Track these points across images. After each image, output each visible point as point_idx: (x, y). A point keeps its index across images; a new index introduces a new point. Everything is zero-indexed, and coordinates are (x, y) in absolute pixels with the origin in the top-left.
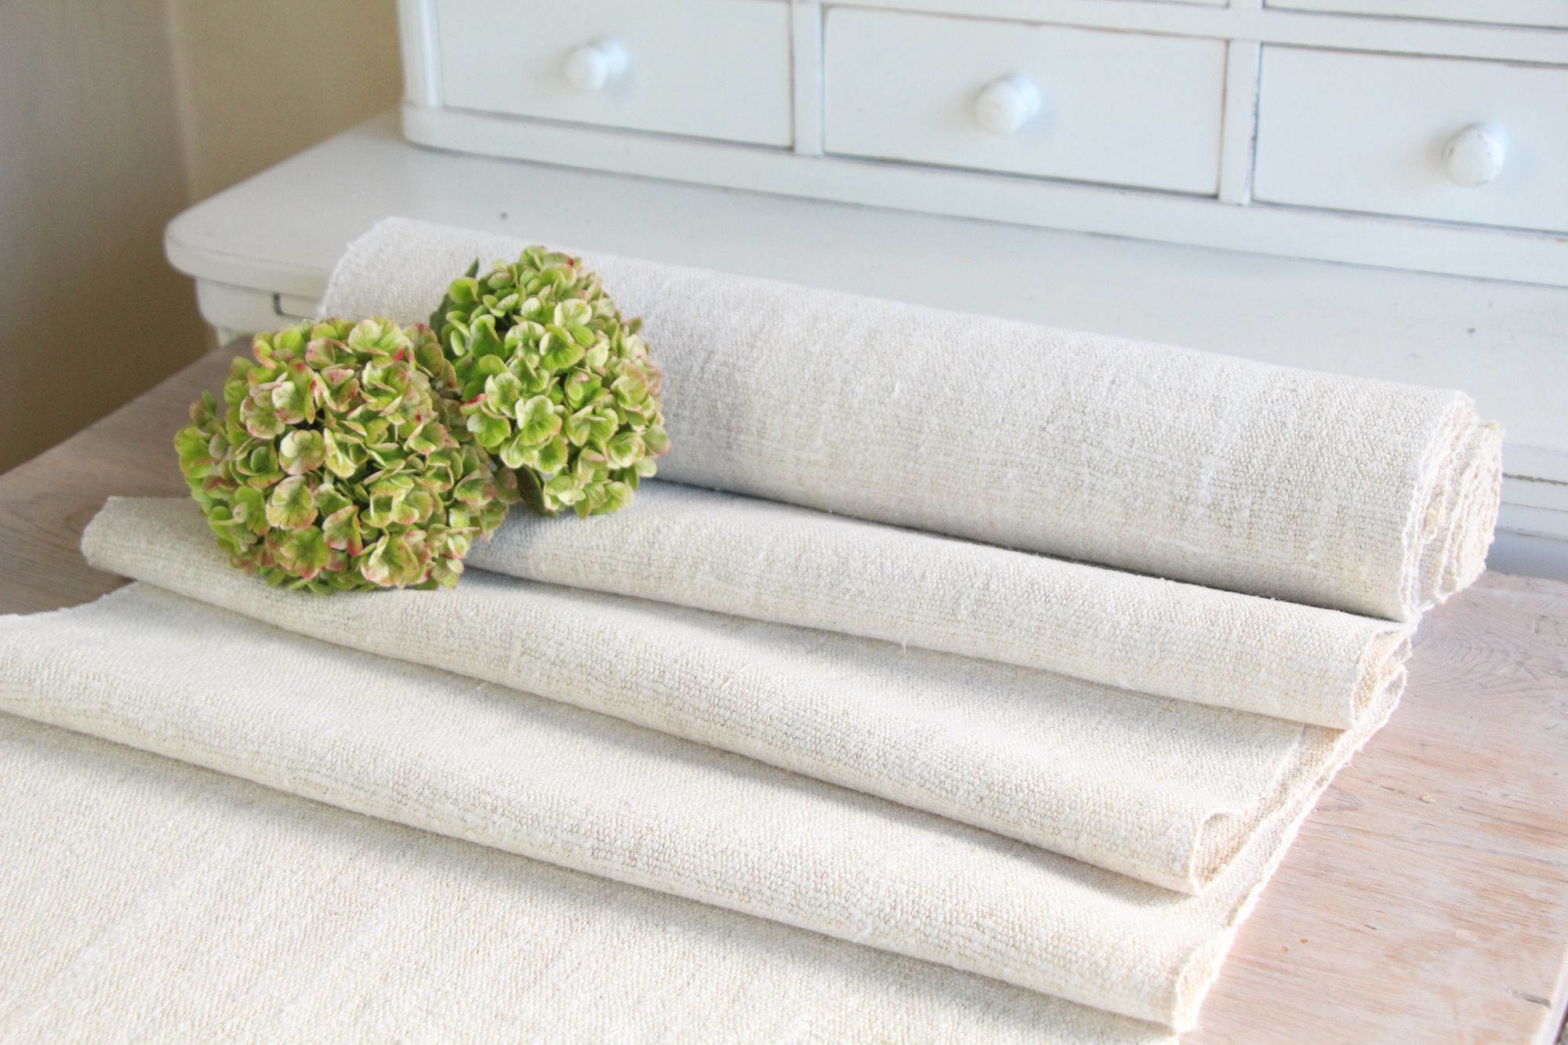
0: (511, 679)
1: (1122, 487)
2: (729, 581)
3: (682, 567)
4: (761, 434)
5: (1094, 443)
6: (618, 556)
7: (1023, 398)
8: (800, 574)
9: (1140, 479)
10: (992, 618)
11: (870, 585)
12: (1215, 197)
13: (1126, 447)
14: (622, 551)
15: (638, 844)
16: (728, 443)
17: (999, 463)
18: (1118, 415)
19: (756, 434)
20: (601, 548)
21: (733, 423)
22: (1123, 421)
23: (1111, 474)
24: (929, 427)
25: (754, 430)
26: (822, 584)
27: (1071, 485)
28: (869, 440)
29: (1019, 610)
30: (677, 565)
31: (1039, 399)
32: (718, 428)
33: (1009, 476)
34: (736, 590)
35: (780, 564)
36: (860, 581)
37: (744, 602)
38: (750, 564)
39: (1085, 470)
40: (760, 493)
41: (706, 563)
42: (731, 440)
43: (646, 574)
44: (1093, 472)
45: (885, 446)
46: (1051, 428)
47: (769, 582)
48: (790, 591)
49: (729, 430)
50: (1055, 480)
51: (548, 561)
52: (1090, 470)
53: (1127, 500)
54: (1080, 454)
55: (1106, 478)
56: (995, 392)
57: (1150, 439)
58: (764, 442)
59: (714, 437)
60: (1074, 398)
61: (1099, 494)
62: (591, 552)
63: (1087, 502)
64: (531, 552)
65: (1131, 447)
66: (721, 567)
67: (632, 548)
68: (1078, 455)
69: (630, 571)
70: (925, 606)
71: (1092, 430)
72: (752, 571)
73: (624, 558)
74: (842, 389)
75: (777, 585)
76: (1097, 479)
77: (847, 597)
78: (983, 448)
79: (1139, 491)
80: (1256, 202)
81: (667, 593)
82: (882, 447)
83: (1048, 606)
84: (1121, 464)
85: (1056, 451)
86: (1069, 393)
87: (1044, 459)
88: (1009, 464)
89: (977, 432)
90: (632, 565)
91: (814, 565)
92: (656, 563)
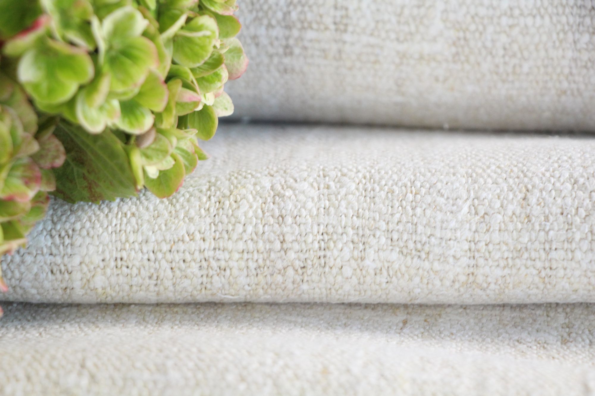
2: (423, 256)
3: (340, 246)
6: (230, 245)
8: (537, 227)
14: (235, 237)
16: (287, 47)
19: (332, 27)
20: (198, 236)
21: (294, 15)
25: (328, 21)
26: (578, 236)
28: (517, 12)
30: (332, 244)
32: (270, 26)
34: (437, 266)
35: (500, 217)
37: (448, 283)
38: (453, 224)
41: (378, 233)
42: (291, 42)
43: (280, 265)
45: (542, 17)
47: (491, 247)
48: (526, 255)
49: (288, 27)
51: (108, 271)
58: (347, 37)
59: (264, 41)
62: (181, 246)
64: (77, 260)
66: (405, 237)
67: (250, 229)
69: (252, 265)
72: (458, 234)
73: (241, 246)
75: (504, 248)
82: (538, 18)
90: (256, 256)
91: (556, 210)
92: (296, 247)
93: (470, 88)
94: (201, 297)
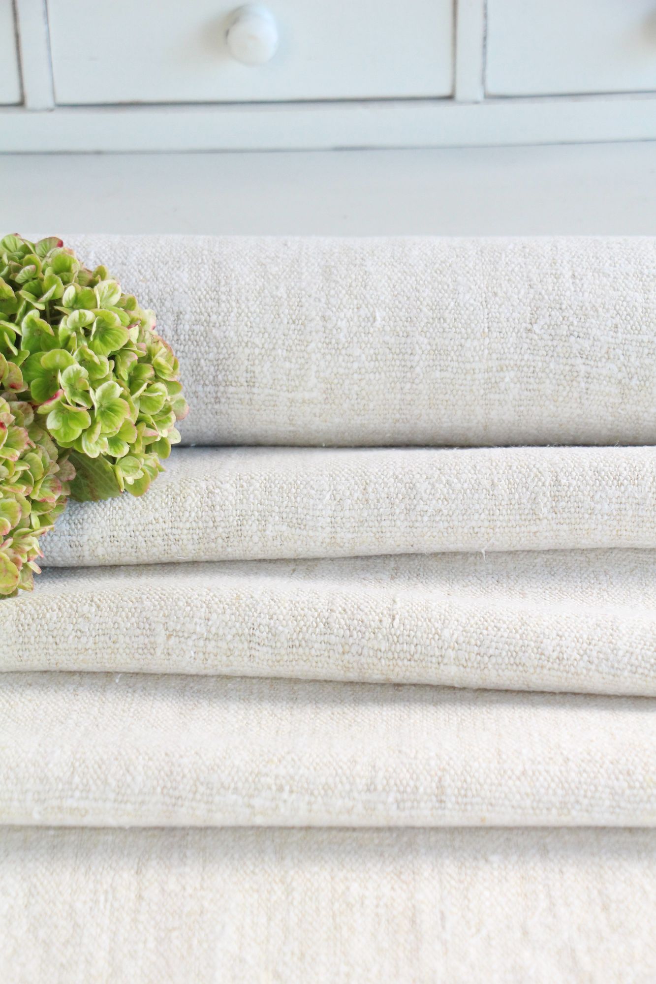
0: (158, 663)
1: (616, 370)
2: (302, 527)
3: (250, 522)
4: (250, 383)
5: (581, 335)
6: (181, 525)
7: (500, 306)
8: (372, 507)
9: (632, 359)
10: (572, 510)
11: (446, 503)
12: (450, 98)
13: (612, 333)
14: (184, 519)
15: (440, 786)
16: (217, 397)
17: (494, 369)
18: (594, 306)
19: (245, 384)
20: (161, 520)
21: (220, 377)
22: (600, 310)
23: (604, 360)
24: (421, 348)
25: (243, 380)
26: (398, 511)
27: (568, 378)
28: (363, 371)
29: (597, 497)
30: (245, 522)
31: (515, 304)
32: (205, 385)
33: (507, 379)
34: (311, 533)
35: (349, 501)
36: (434, 502)
37: (319, 544)
38: (320, 507)
39: (579, 361)
40: (239, 440)
41: (274, 514)
42: (219, 394)
43: (213, 536)
44: (587, 362)
45: (380, 373)
46: (536, 328)
47: (344, 520)
48: (366, 524)
49: (217, 385)
50: (551, 375)
51: (106, 544)
52: (583, 361)
53: (623, 381)
54: (571, 347)
55: (600, 365)
56: (472, 305)
57: (632, 322)
58: (255, 390)
59: (201, 394)
60: (546, 297)
61: (595, 381)
62: (151, 527)
63: (585, 391)
64: (86, 538)
65: (616, 332)
66: (291, 516)
67: (193, 514)
68: (569, 349)
69: (196, 537)
70: (504, 512)
71: (575, 323)
72: (324, 513)
73: (188, 525)
74: (325, 327)
75: (352, 520)
76: (592, 367)
77: (426, 519)
78: (477, 358)
79: (633, 370)
80: (491, 97)
81: (235, 551)
82: (377, 374)
83: (623, 488)
84: (611, 350)
85: (547, 348)
86: (540, 294)
87: (538, 358)
88: (505, 369)
89: (468, 344)
90: (198, 531)
91: (384, 495)
92: (223, 524)
93: (337, 420)
94: (165, 558)
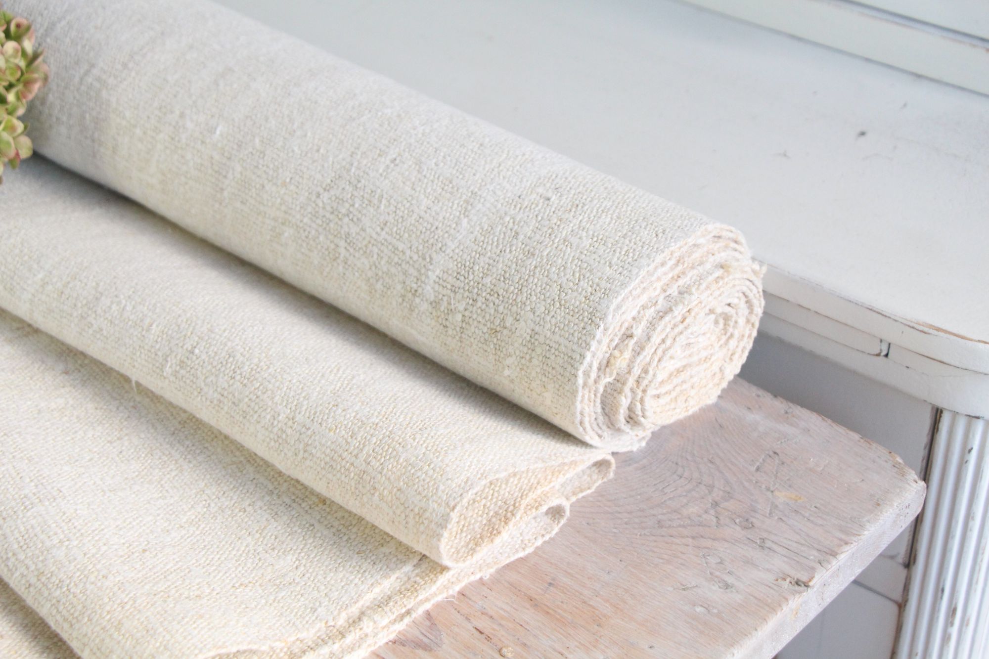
1: (368, 267)
2: (13, 293)
5: (355, 219)
7: (314, 162)
8: (62, 301)
9: (383, 262)
13: (378, 229)
17: (280, 220)
18: (382, 196)
19: (111, 149)
21: (96, 135)
22: (384, 201)
23: (361, 252)
24: (233, 174)
25: (110, 145)
27: (331, 255)
28: (189, 176)
31: (326, 165)
33: (286, 235)
35: (51, 287)
38: (30, 282)
39: (342, 244)
42: (95, 150)
44: (348, 248)
45: (200, 183)
46: (325, 196)
49: (94, 141)
50: (319, 247)
52: (346, 245)
53: (371, 280)
54: (341, 227)
55: (357, 255)
56: (293, 151)
57: (400, 226)
58: (117, 158)
59: (84, 145)
60: (353, 170)
61: (350, 269)
63: (342, 275)
65: (382, 229)
68: (339, 228)
71: (357, 205)
72: (29, 288)
74: (177, 122)
76: (350, 255)
78: (270, 204)
79: (380, 273)
82: (198, 184)
84: (370, 245)
85: (324, 220)
86: (352, 165)
87: (314, 225)
88: (287, 224)
89: (267, 188)
91: (75, 295)
